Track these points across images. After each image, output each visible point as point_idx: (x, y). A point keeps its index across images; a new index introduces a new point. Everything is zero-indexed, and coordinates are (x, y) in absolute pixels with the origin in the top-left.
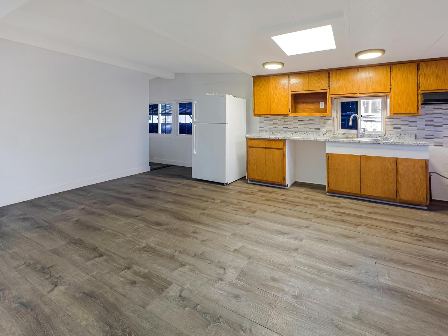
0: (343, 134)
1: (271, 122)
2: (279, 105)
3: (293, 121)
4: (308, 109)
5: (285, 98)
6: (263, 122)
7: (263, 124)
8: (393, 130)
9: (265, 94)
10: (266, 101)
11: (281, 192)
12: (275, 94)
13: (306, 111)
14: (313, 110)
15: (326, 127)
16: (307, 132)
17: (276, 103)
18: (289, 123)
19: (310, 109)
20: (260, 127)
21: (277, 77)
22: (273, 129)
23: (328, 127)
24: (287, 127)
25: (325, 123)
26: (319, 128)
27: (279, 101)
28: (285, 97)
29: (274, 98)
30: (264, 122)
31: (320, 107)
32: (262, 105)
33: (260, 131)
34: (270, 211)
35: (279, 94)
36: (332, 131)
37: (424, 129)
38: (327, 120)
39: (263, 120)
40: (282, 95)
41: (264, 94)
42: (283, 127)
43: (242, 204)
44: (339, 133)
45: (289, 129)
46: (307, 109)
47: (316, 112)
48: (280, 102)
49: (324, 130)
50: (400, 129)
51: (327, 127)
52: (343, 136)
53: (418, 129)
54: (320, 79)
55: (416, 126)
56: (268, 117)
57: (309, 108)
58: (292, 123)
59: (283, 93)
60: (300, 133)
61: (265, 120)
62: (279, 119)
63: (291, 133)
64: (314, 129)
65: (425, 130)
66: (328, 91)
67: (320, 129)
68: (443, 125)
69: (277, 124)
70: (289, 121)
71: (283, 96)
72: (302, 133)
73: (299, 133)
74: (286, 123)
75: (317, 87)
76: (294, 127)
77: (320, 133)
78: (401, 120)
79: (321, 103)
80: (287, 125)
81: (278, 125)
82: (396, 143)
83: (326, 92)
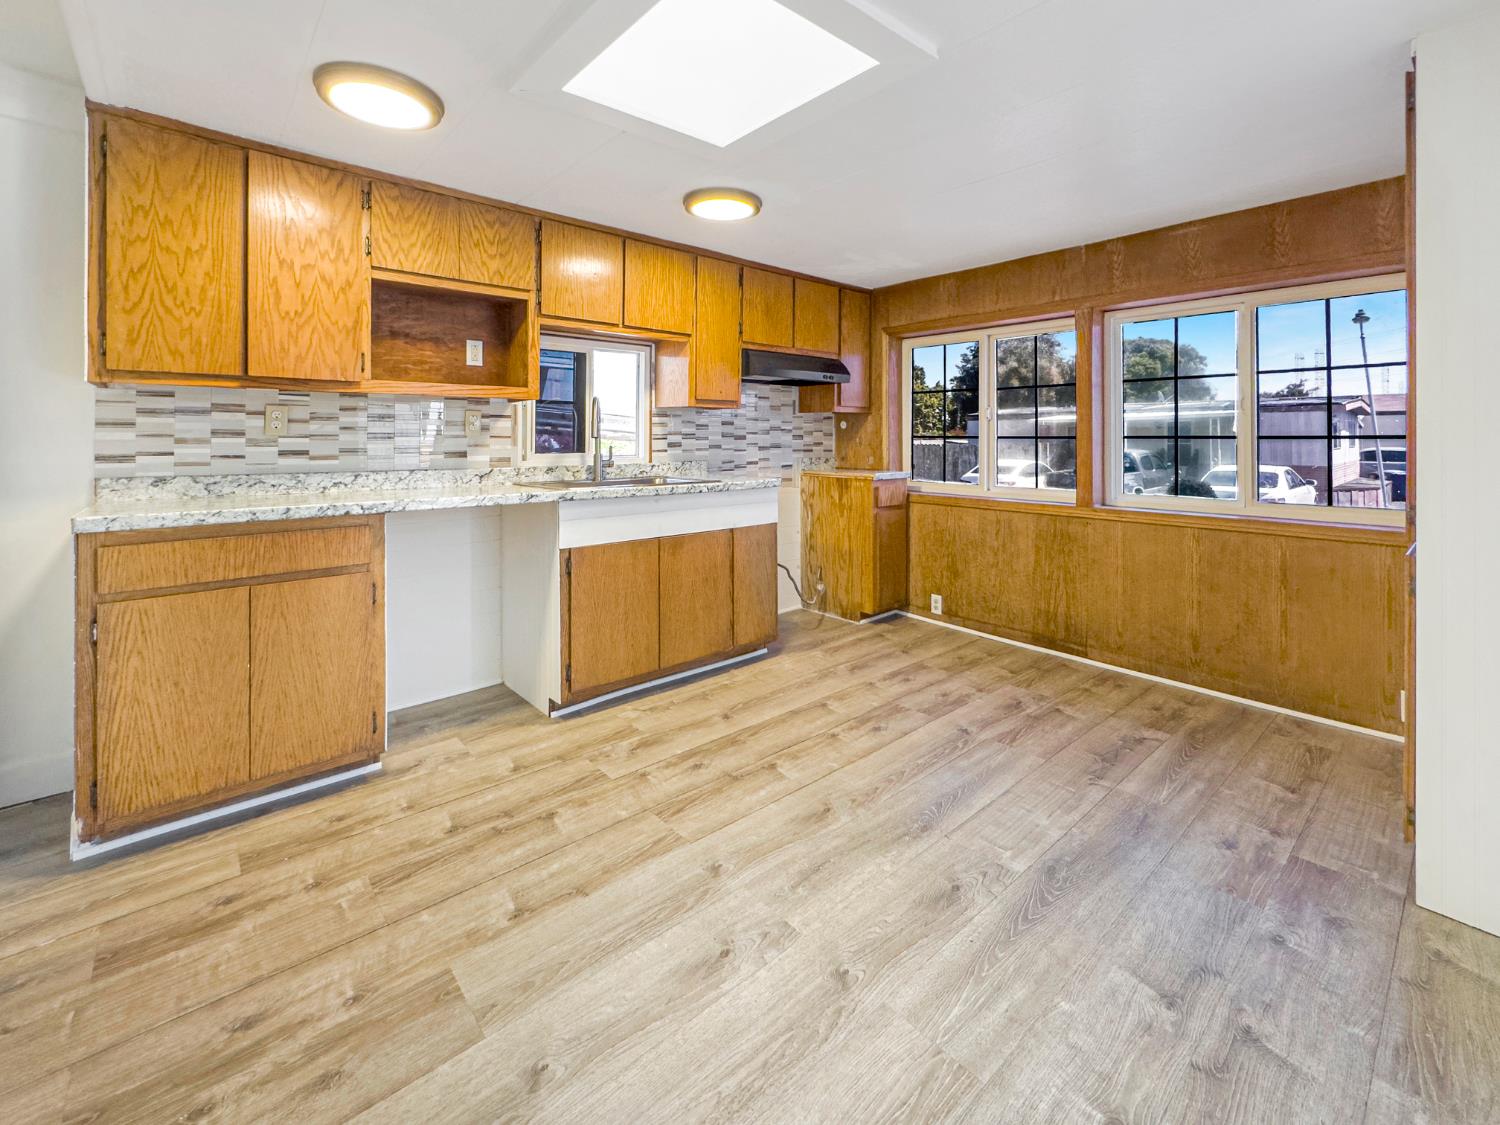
0: (550, 470)
1: (200, 426)
2: (308, 330)
3: (341, 419)
4: (414, 364)
5: (341, 296)
6: (133, 424)
7: (128, 435)
8: (666, 451)
9: (203, 247)
10: (211, 293)
11: (393, 795)
12: (282, 263)
13: (406, 371)
14: (438, 370)
15: (487, 446)
16: (412, 471)
17: (287, 313)
18: (314, 427)
19: (427, 367)
20: (98, 458)
21: (297, 170)
22: (208, 464)
23: (497, 447)
24: (306, 453)
25: (485, 428)
26: (462, 449)
27: (304, 303)
28: (343, 289)
29: (275, 280)
30: (140, 420)
31: (469, 362)
32: (178, 312)
33: (103, 483)
34: (497, 918)
35: (306, 267)
36: (508, 460)
37: (719, 447)
38: (492, 416)
39: (127, 412)
40: (323, 278)
41: (195, 247)
42: (282, 453)
43: (293, 1013)
44: (535, 468)
45: (313, 462)
46: (410, 366)
47: (449, 379)
48: (308, 312)
49: (480, 459)
50: (680, 446)
51: (492, 447)
52: (548, 478)
53: (711, 447)
54: (505, 240)
55: (707, 438)
56: (171, 395)
57: (422, 363)
58: (330, 428)
59: (328, 268)
60: (380, 477)
61: (141, 412)
62: (248, 408)
63: (327, 482)
64: (442, 456)
65: (723, 447)
66: (532, 299)
67: (464, 455)
68: (748, 436)
69: (241, 434)
70: (314, 417)
71: (330, 285)
72: (391, 475)
73: (372, 476)
74: (297, 428)
75: (495, 273)
76: (342, 451)
77: (469, 471)
78: (683, 422)
79: (470, 343)
80: (307, 440)
81: (242, 440)
82: (732, 488)
83: (526, 301)
